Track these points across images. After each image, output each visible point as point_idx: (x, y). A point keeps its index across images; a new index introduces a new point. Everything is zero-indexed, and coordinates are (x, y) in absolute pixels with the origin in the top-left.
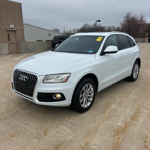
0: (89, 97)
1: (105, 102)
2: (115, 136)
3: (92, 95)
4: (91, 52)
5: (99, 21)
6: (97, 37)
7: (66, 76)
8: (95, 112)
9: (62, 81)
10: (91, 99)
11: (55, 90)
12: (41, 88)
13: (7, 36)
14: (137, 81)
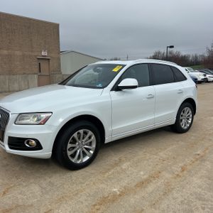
0: (88, 150)
1: (117, 159)
2: (95, 205)
3: (94, 146)
4: (100, 85)
5: (172, 47)
6: (115, 66)
7: (44, 116)
8: (93, 171)
9: (39, 122)
10: (92, 152)
11: (27, 135)
12: (13, 130)
13: (37, 66)
14: (188, 133)
